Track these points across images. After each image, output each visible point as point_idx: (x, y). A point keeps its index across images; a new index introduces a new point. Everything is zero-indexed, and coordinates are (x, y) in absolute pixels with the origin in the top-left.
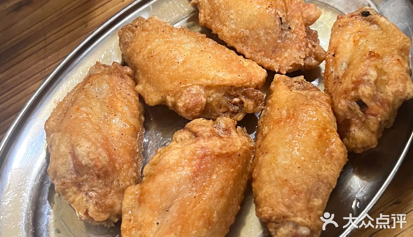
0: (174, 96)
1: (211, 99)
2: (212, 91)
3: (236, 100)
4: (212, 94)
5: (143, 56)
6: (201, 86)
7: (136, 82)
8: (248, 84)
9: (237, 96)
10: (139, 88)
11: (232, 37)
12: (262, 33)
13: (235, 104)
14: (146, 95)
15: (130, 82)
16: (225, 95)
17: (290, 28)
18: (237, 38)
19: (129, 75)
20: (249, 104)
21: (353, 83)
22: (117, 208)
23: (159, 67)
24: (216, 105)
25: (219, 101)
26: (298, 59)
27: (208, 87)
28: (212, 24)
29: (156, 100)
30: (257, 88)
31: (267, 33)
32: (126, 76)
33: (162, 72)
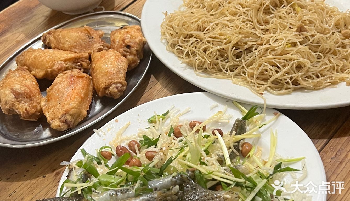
0: (51, 68)
1: (68, 65)
2: (67, 62)
3: (79, 64)
4: (68, 63)
5: (32, 59)
6: (62, 61)
7: (30, 72)
8: (82, 56)
9: (79, 62)
10: (33, 72)
11: (69, 47)
12: (82, 42)
13: (79, 66)
14: (37, 74)
15: (28, 71)
16: (73, 63)
17: (93, 37)
18: (71, 47)
19: (26, 69)
20: (85, 64)
21: (123, 41)
22: (39, 108)
23: (41, 60)
24: (71, 68)
25: (71, 66)
26: (100, 46)
27: (65, 61)
28: (58, 46)
29: (42, 74)
30: (86, 59)
31: (84, 42)
32: (25, 69)
33: (42, 61)
